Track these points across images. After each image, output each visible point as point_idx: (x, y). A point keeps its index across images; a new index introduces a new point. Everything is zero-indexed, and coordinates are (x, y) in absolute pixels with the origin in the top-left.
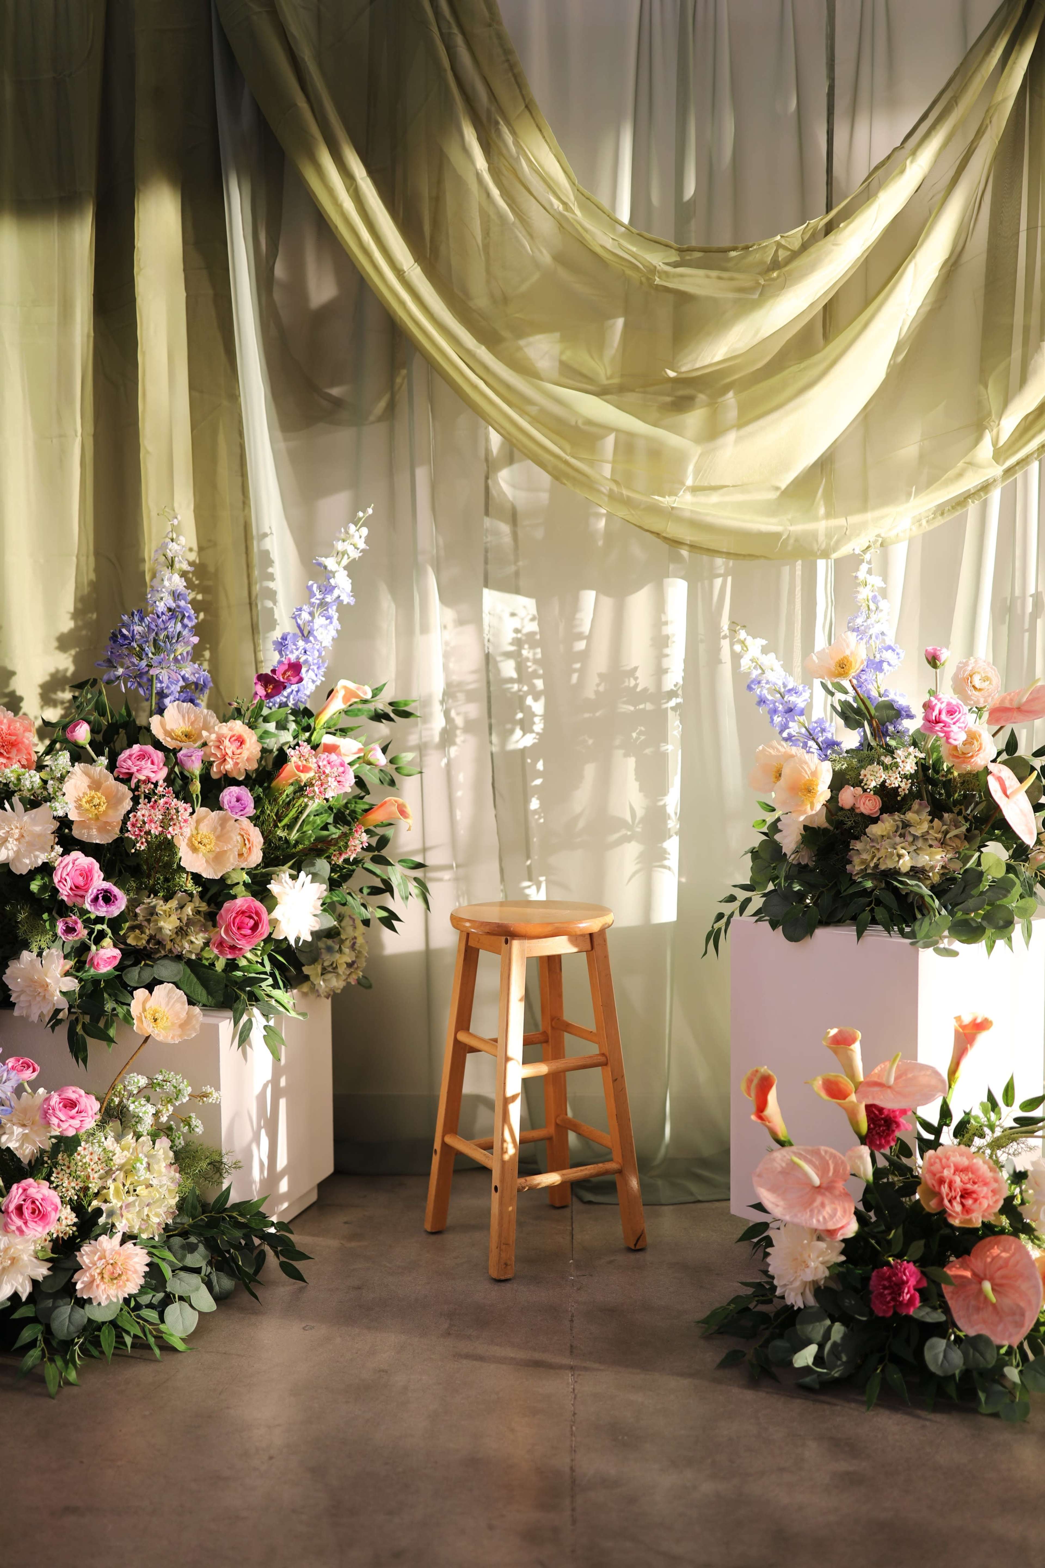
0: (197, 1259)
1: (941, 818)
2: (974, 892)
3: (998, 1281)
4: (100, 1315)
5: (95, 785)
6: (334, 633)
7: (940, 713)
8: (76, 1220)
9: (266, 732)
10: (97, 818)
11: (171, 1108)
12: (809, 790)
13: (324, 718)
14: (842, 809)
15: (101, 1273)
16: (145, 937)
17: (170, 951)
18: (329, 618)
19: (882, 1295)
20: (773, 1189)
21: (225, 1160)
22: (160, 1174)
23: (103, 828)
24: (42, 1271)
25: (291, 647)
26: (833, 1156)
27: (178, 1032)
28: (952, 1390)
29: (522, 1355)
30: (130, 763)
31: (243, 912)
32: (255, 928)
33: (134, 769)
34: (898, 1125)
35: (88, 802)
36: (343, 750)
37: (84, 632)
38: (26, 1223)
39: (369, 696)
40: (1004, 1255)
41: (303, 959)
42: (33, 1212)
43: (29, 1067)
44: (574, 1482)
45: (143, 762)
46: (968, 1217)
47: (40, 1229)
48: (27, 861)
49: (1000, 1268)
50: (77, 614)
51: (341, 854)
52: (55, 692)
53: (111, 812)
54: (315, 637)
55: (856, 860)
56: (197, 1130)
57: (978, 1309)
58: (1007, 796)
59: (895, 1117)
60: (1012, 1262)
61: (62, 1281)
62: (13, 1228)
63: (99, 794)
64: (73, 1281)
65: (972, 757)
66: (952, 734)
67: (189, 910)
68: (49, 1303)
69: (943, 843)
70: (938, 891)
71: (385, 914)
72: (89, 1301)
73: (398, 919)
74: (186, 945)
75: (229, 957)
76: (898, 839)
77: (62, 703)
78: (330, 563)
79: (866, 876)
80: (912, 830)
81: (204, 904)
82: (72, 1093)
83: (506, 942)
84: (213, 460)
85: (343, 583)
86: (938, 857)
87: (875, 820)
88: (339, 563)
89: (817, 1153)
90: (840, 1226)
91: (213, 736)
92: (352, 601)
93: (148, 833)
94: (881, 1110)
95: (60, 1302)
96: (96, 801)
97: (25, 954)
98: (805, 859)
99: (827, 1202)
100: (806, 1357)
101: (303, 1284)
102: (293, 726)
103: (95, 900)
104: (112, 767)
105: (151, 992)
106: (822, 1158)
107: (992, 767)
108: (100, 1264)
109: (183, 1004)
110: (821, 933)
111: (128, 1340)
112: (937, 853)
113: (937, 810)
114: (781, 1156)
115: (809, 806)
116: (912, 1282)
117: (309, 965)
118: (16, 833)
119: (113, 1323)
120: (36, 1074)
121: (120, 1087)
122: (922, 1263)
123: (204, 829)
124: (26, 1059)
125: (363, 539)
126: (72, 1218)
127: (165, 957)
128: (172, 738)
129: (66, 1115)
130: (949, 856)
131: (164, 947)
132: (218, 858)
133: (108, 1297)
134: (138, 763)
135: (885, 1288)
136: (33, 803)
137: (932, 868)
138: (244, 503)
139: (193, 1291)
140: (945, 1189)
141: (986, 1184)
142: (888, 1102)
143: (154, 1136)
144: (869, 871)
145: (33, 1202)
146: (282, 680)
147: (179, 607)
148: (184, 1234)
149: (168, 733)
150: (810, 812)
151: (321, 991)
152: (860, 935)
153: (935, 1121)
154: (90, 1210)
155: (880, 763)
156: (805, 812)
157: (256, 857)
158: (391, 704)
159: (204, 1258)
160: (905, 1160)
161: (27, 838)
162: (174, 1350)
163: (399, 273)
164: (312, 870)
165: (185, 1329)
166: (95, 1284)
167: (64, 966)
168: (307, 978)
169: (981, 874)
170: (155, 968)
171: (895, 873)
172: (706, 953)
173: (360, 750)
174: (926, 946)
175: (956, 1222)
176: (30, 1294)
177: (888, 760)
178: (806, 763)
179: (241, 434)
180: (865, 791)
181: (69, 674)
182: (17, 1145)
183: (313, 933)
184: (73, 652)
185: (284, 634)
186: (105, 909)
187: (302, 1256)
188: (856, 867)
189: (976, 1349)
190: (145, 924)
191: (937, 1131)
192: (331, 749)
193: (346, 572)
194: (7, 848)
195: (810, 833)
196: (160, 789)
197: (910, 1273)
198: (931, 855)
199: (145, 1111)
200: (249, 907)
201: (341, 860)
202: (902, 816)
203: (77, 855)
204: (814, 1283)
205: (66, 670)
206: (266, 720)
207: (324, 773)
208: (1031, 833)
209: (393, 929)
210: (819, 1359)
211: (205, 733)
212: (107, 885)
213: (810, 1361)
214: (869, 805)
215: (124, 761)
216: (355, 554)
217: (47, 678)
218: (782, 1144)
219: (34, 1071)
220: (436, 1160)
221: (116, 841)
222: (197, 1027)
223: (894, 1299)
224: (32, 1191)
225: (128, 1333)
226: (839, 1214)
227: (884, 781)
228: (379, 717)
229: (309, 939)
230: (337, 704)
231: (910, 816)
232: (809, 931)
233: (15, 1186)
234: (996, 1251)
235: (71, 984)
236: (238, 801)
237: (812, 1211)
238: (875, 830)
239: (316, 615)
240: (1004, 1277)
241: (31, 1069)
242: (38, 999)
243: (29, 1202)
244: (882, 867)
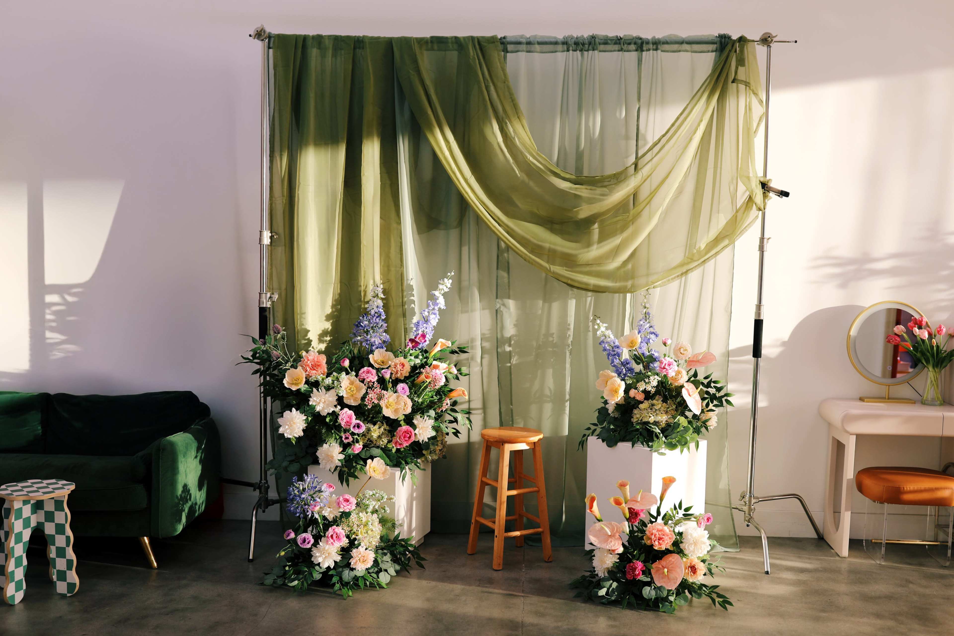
0: (388, 558)
1: (666, 403)
2: (676, 431)
3: (670, 569)
4: (359, 574)
5: (352, 383)
6: (437, 321)
7: (665, 365)
8: (348, 541)
9: (410, 359)
10: (352, 396)
11: (379, 503)
12: (616, 391)
13: (433, 354)
14: (630, 397)
15: (359, 559)
16: (366, 439)
17: (375, 444)
18: (435, 314)
19: (629, 572)
20: (594, 536)
21: (396, 523)
22: (375, 527)
23: (355, 400)
24: (338, 558)
25: (421, 326)
26: (617, 525)
27: (382, 475)
28: (651, 604)
29: (505, 592)
30: (364, 375)
31: (405, 432)
32: (410, 437)
33: (366, 377)
34: (640, 515)
35: (350, 389)
36: (441, 367)
37: (335, 313)
38: (334, 541)
39: (450, 345)
40: (673, 560)
41: (423, 448)
42: (336, 537)
43: (331, 487)
44: (522, 625)
45: (369, 374)
46: (660, 546)
47: (338, 543)
48: (326, 411)
49: (671, 564)
50: (333, 306)
51: (439, 408)
52: (323, 337)
53: (357, 393)
54: (430, 323)
55: (635, 417)
56: (387, 511)
57: (663, 578)
58: (690, 395)
59: (639, 512)
60: (675, 562)
61: (345, 562)
62: (330, 543)
63: (353, 387)
64: (350, 562)
65: (678, 380)
66: (669, 373)
67: (382, 429)
68: (341, 569)
69: (666, 412)
70: (663, 431)
71: (455, 431)
72: (355, 569)
73: (460, 433)
74: (381, 442)
75: (398, 447)
76: (649, 410)
77: (326, 341)
78: (437, 293)
79: (638, 424)
80: (655, 407)
81: (388, 427)
82: (347, 496)
83: (503, 445)
84: (389, 247)
85: (441, 302)
86: (664, 417)
87: (642, 403)
88: (440, 293)
89: (611, 524)
90: (616, 548)
91: (393, 363)
92: (445, 308)
93: (373, 402)
94: (634, 510)
95: (344, 569)
96: (352, 389)
97: (325, 445)
98: (617, 415)
99: (613, 541)
100: (602, 592)
101: (424, 570)
102: (421, 357)
103: (354, 427)
104: (357, 376)
105: (373, 460)
106: (612, 526)
107: (686, 385)
108: (360, 556)
109: (383, 465)
110: (620, 444)
111: (368, 583)
112: (664, 416)
113: (665, 401)
114: (598, 525)
115: (616, 397)
116: (640, 568)
117: (426, 450)
118: (323, 400)
119: (363, 577)
120: (334, 490)
121: (360, 495)
122: (644, 562)
123: (391, 400)
124: (330, 484)
125: (450, 284)
126: (347, 541)
127: (373, 447)
128: (377, 363)
129: (345, 504)
130: (669, 417)
131: (373, 443)
132: (396, 411)
133: (361, 568)
134: (367, 375)
135: (630, 569)
136: (328, 388)
137: (662, 421)
138: (401, 265)
139: (389, 568)
140: (653, 537)
141: (667, 536)
142: (637, 507)
143: (372, 513)
144: (639, 422)
145: (336, 534)
146: (419, 341)
147: (379, 311)
148: (382, 549)
149: (375, 362)
150: (617, 401)
151: (429, 460)
152: (633, 446)
153: (655, 515)
154: (352, 538)
155: (645, 381)
156: (615, 400)
157: (409, 410)
158: (458, 348)
159: (390, 558)
160: (644, 528)
161: (327, 403)
162: (383, 588)
163: (466, 180)
164: (428, 414)
165: (386, 581)
166: (357, 563)
167: (340, 450)
168: (424, 455)
169: (679, 424)
170: (370, 451)
171: (648, 423)
172: (578, 449)
173: (447, 367)
174: (655, 451)
175: (656, 548)
176: (334, 566)
177: (647, 380)
178: (616, 381)
179: (401, 238)
180: (638, 391)
181: (329, 330)
182: (327, 514)
183: (428, 438)
184: (331, 321)
185: (418, 321)
186: (358, 430)
187: (424, 559)
188: (634, 420)
189: (660, 591)
190: (367, 434)
191: (656, 518)
192: (436, 367)
193: (443, 297)
194: (320, 406)
195: (618, 406)
196: (375, 385)
197: (639, 565)
198: (661, 417)
199: (373, 504)
200: (408, 430)
201: (440, 411)
202: (652, 401)
203: (346, 409)
204: (608, 568)
205: (328, 328)
206: (411, 355)
207: (435, 379)
208: (699, 409)
209: (457, 436)
210: (607, 593)
211: (390, 362)
212: (358, 421)
213: (604, 594)
214: (640, 397)
215: (362, 374)
216: (446, 290)
217: (321, 332)
218: (599, 521)
219: (333, 488)
220: (472, 526)
221: (359, 405)
222: (389, 474)
223: (633, 573)
224: (336, 530)
225: (368, 581)
226: (616, 544)
227: (645, 389)
228: (453, 352)
229: (427, 441)
230: (438, 348)
231: (655, 402)
232: (615, 444)
233: (330, 528)
234: (670, 559)
235: (342, 457)
236: (403, 389)
237: (607, 544)
238: (641, 406)
239: (431, 313)
240: (672, 567)
241: (332, 488)
242: (330, 462)
243: (335, 534)
244: (644, 421)
